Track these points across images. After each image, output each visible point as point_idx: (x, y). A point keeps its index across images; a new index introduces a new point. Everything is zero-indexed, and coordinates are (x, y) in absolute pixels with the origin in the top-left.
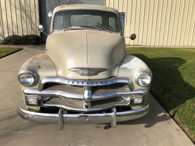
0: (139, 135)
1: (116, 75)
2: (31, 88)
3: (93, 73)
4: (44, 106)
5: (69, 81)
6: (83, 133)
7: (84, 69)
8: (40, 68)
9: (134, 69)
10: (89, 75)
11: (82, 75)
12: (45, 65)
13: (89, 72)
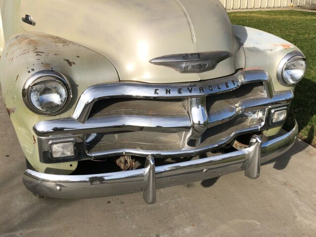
0: (275, 185)
1: (243, 67)
2: (57, 117)
3: (208, 64)
4: (91, 157)
5: (156, 90)
6: (168, 204)
7: (190, 56)
8: (73, 65)
9: (271, 50)
10: (201, 69)
11: (185, 71)
12: (78, 57)
13: (200, 63)
